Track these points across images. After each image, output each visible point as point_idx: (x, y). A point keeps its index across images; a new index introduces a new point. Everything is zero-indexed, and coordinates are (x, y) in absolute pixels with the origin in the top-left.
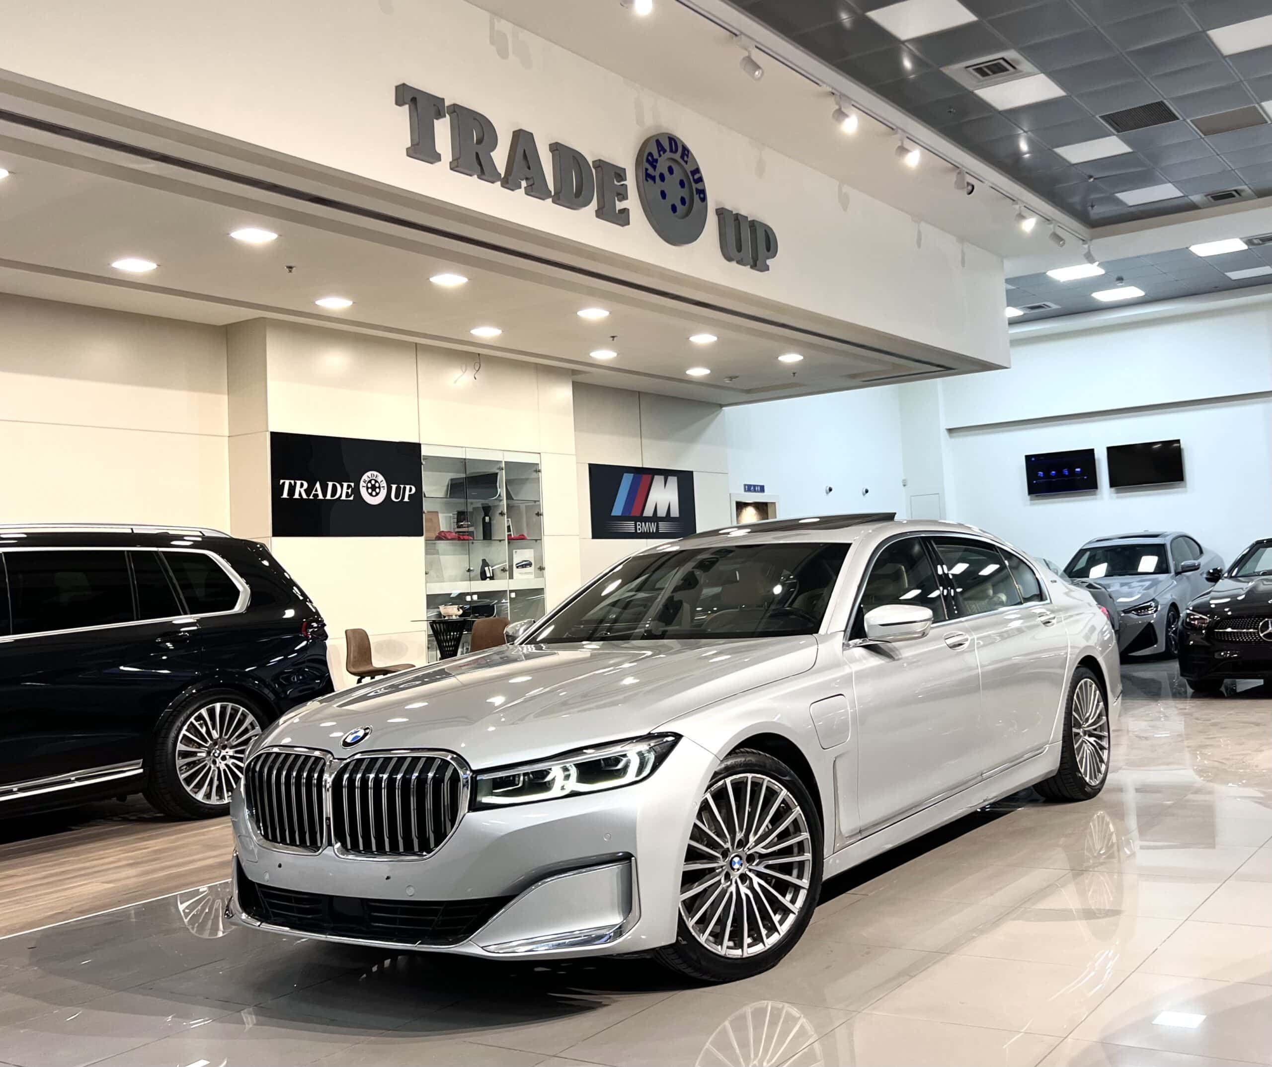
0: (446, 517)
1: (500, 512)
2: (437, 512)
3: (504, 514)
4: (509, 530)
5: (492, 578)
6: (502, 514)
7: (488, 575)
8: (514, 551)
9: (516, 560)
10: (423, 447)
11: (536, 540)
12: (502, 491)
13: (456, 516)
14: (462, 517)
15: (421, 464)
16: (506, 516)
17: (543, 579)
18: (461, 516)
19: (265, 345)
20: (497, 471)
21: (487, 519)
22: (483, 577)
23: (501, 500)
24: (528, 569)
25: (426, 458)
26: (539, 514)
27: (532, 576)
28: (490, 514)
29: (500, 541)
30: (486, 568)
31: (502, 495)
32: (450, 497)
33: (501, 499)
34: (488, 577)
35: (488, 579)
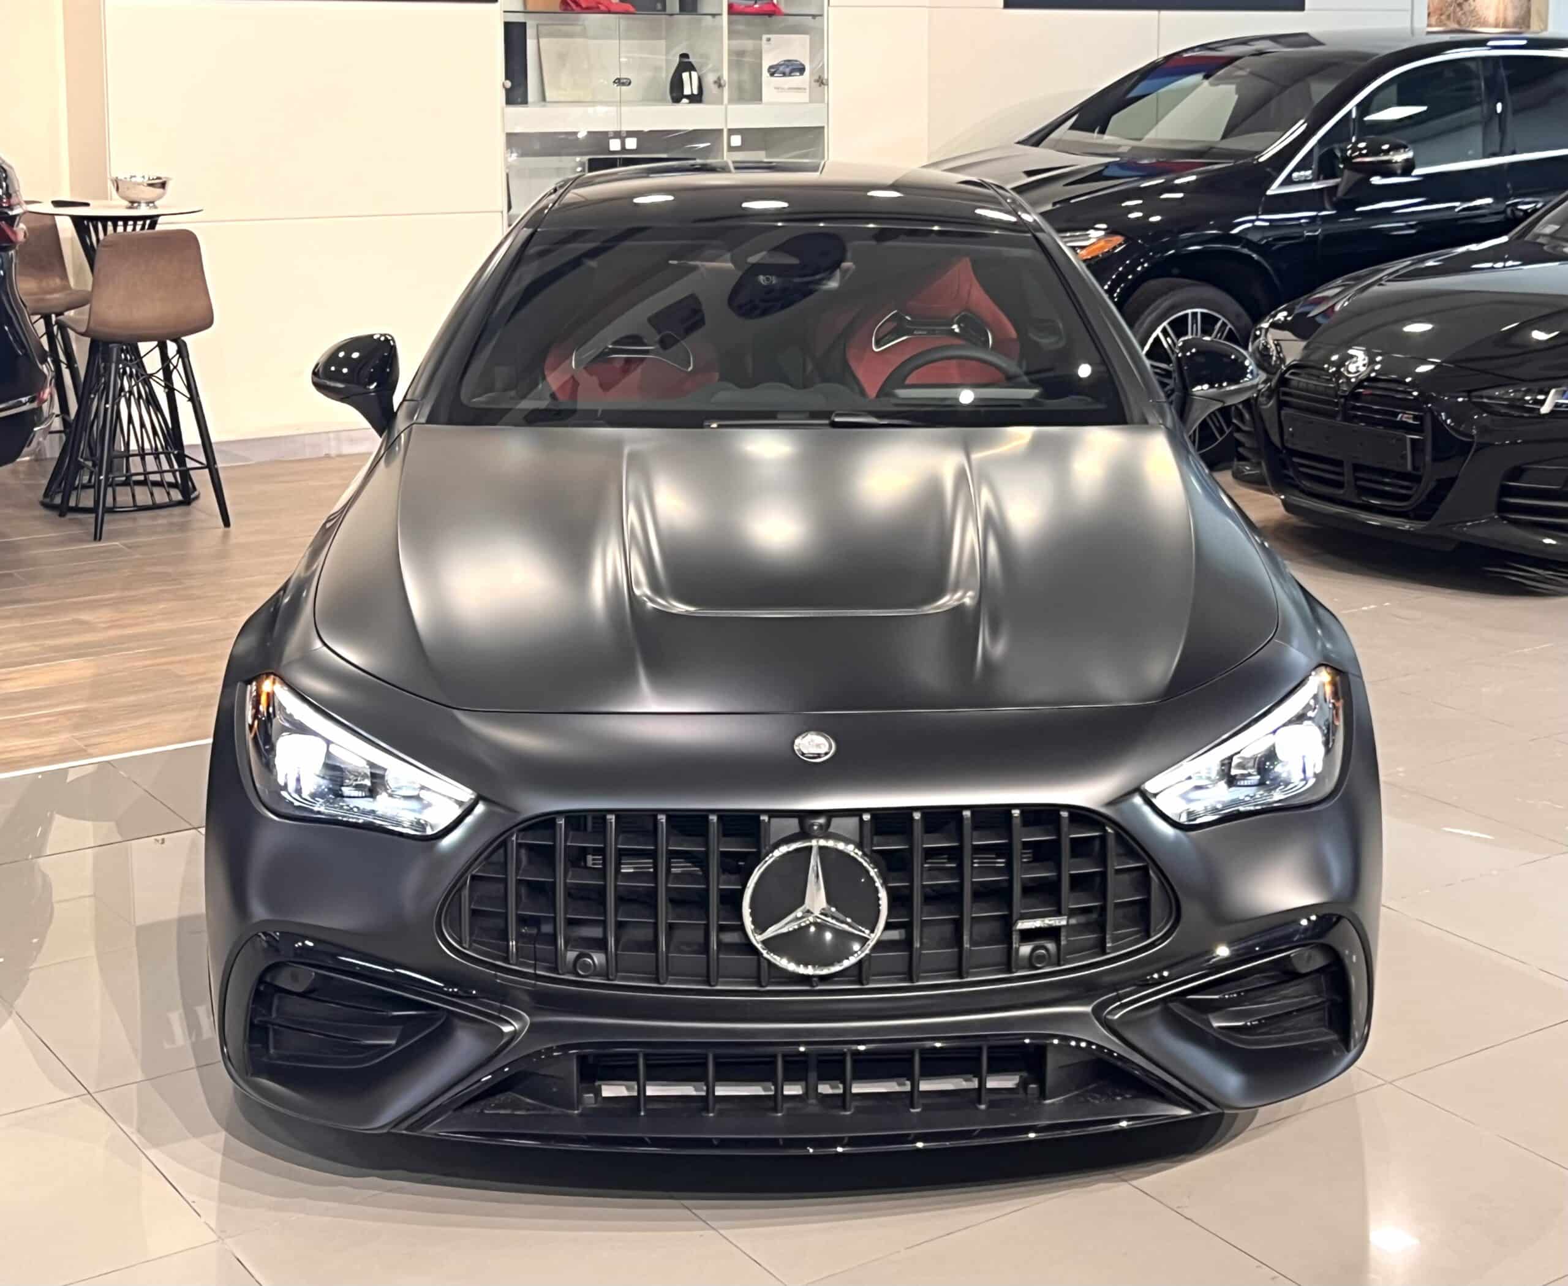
5: (696, 99)
7: (687, 91)
8: (765, 37)
9: (767, 62)
11: (811, 17)
17: (824, 105)
22: (676, 93)
24: (796, 80)
27: (804, 97)
30: (685, 75)
34: (687, 97)
35: (685, 100)
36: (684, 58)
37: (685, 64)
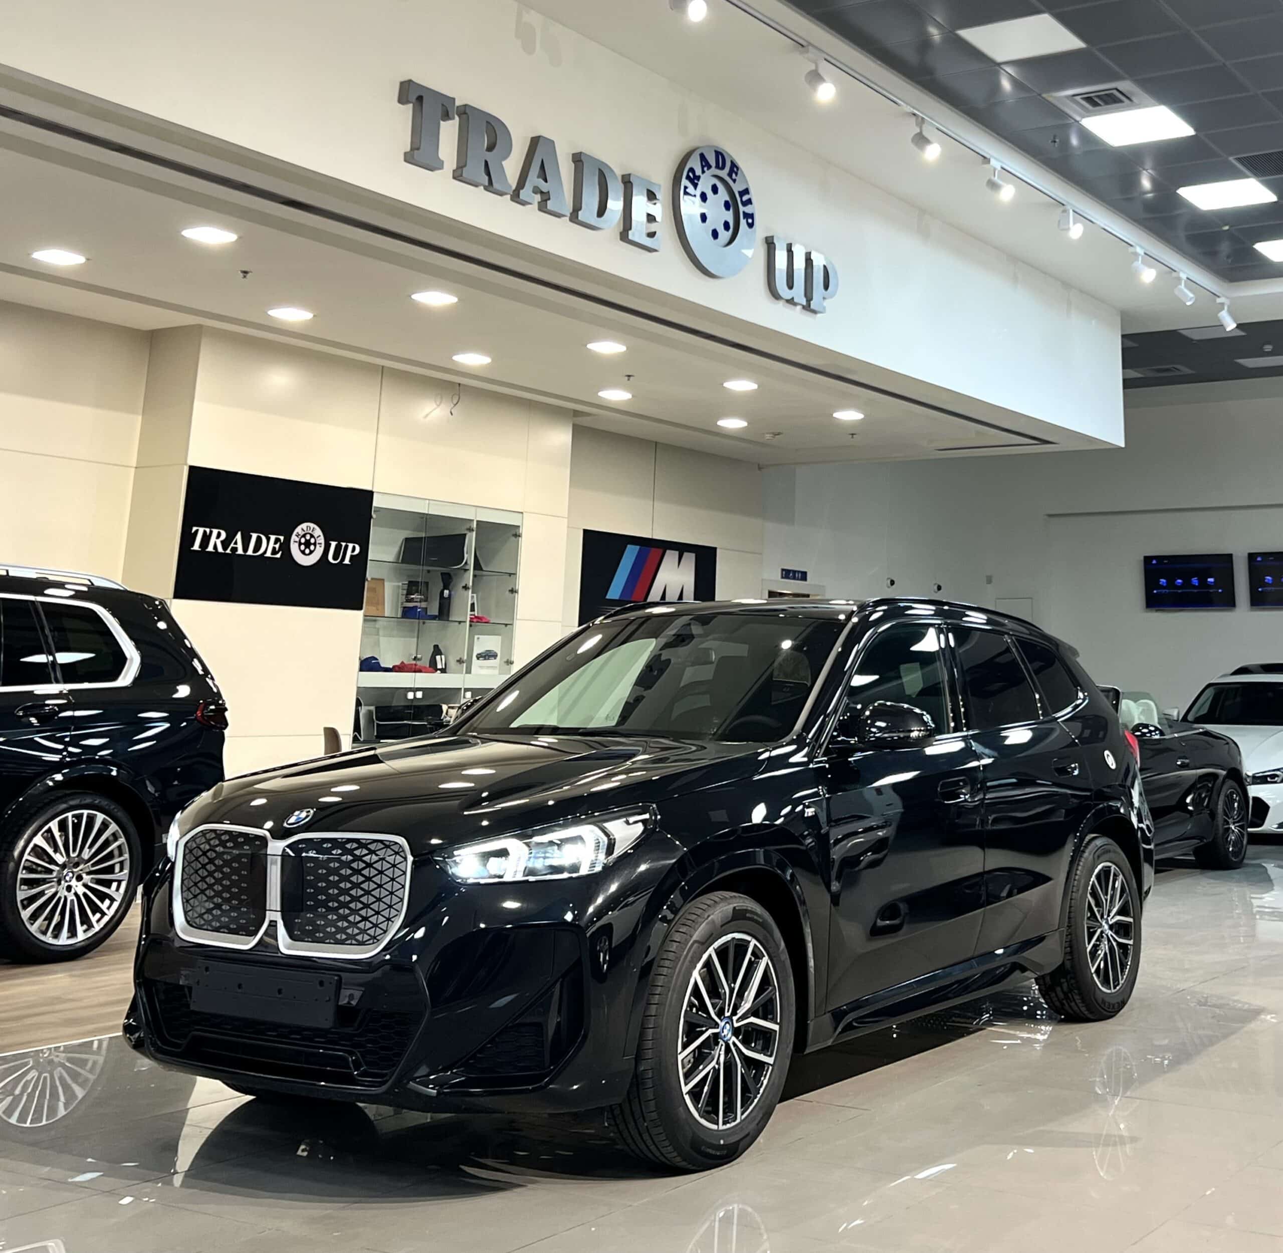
0: (394, 586)
1: (464, 585)
2: (383, 580)
3: (469, 588)
4: (473, 609)
5: (443, 671)
6: (466, 588)
7: (439, 666)
8: (476, 637)
9: (477, 650)
10: (375, 496)
11: (506, 625)
12: (469, 557)
13: (406, 587)
14: (414, 588)
15: (371, 517)
16: (470, 591)
18: (412, 587)
19: (198, 358)
20: (466, 532)
21: (446, 592)
22: (433, 667)
23: (466, 570)
24: (491, 662)
25: (379, 510)
26: (513, 591)
27: (496, 672)
28: (450, 588)
29: (460, 622)
30: (438, 657)
31: (469, 562)
32: (403, 562)
33: (467, 567)
34: (439, 669)
35: (439, 672)
36: (436, 647)
37: (437, 651)
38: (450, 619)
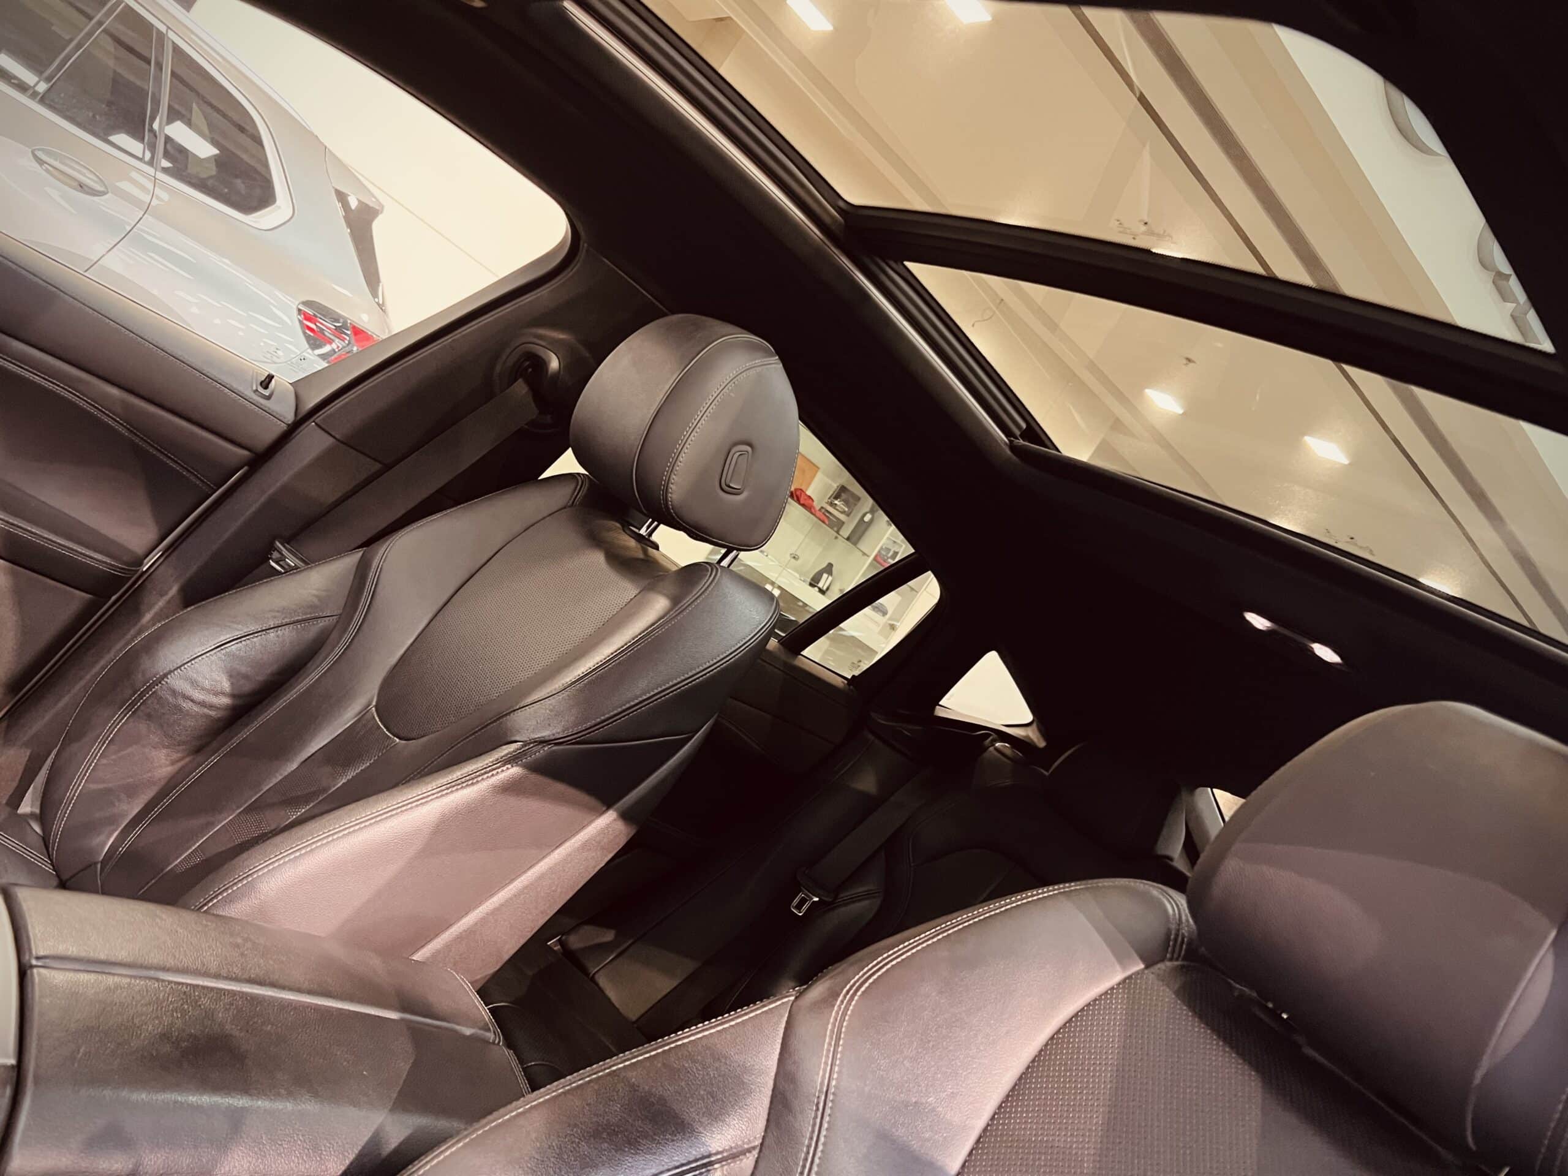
14: (840, 494)
18: (838, 492)
21: (867, 518)
29: (864, 554)
36: (830, 565)
37: (829, 569)
38: (858, 546)
